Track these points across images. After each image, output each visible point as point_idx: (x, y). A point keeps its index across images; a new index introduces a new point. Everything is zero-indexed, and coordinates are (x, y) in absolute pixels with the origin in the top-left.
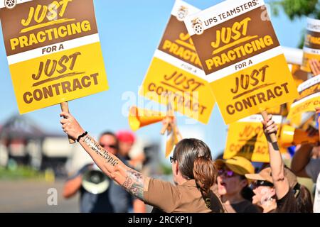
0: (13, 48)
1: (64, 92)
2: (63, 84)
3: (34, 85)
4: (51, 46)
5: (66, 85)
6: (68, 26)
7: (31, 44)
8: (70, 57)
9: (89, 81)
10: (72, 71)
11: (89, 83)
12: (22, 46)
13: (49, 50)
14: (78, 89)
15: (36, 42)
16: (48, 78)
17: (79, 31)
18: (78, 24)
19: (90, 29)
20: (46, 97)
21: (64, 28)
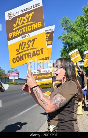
0: (10, 38)
1: (28, 58)
2: (28, 54)
3: (17, 54)
4: (24, 35)
5: (29, 54)
6: (32, 25)
7: (17, 35)
8: (32, 40)
9: (39, 52)
10: (32, 48)
11: (39, 53)
12: (13, 36)
13: (23, 37)
14: (34, 56)
15: (19, 34)
16: (22, 51)
17: (37, 27)
18: (36, 24)
19: (41, 26)
20: (21, 60)
21: (30, 27)
